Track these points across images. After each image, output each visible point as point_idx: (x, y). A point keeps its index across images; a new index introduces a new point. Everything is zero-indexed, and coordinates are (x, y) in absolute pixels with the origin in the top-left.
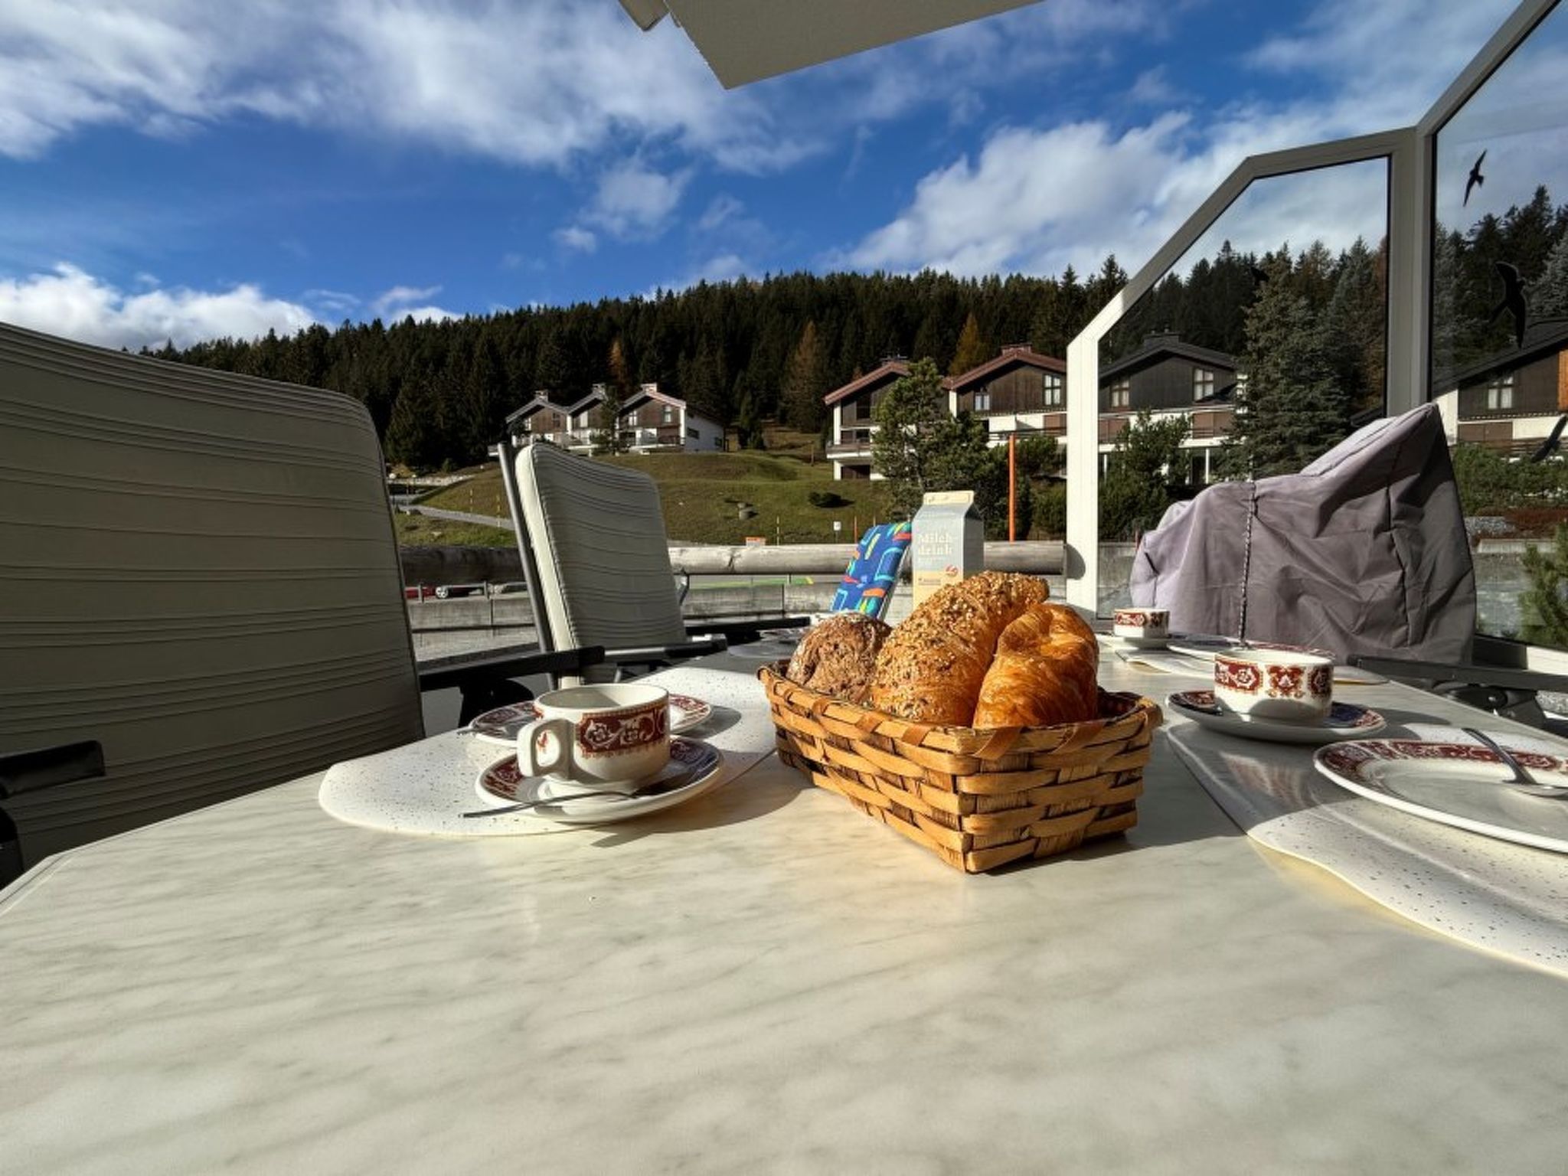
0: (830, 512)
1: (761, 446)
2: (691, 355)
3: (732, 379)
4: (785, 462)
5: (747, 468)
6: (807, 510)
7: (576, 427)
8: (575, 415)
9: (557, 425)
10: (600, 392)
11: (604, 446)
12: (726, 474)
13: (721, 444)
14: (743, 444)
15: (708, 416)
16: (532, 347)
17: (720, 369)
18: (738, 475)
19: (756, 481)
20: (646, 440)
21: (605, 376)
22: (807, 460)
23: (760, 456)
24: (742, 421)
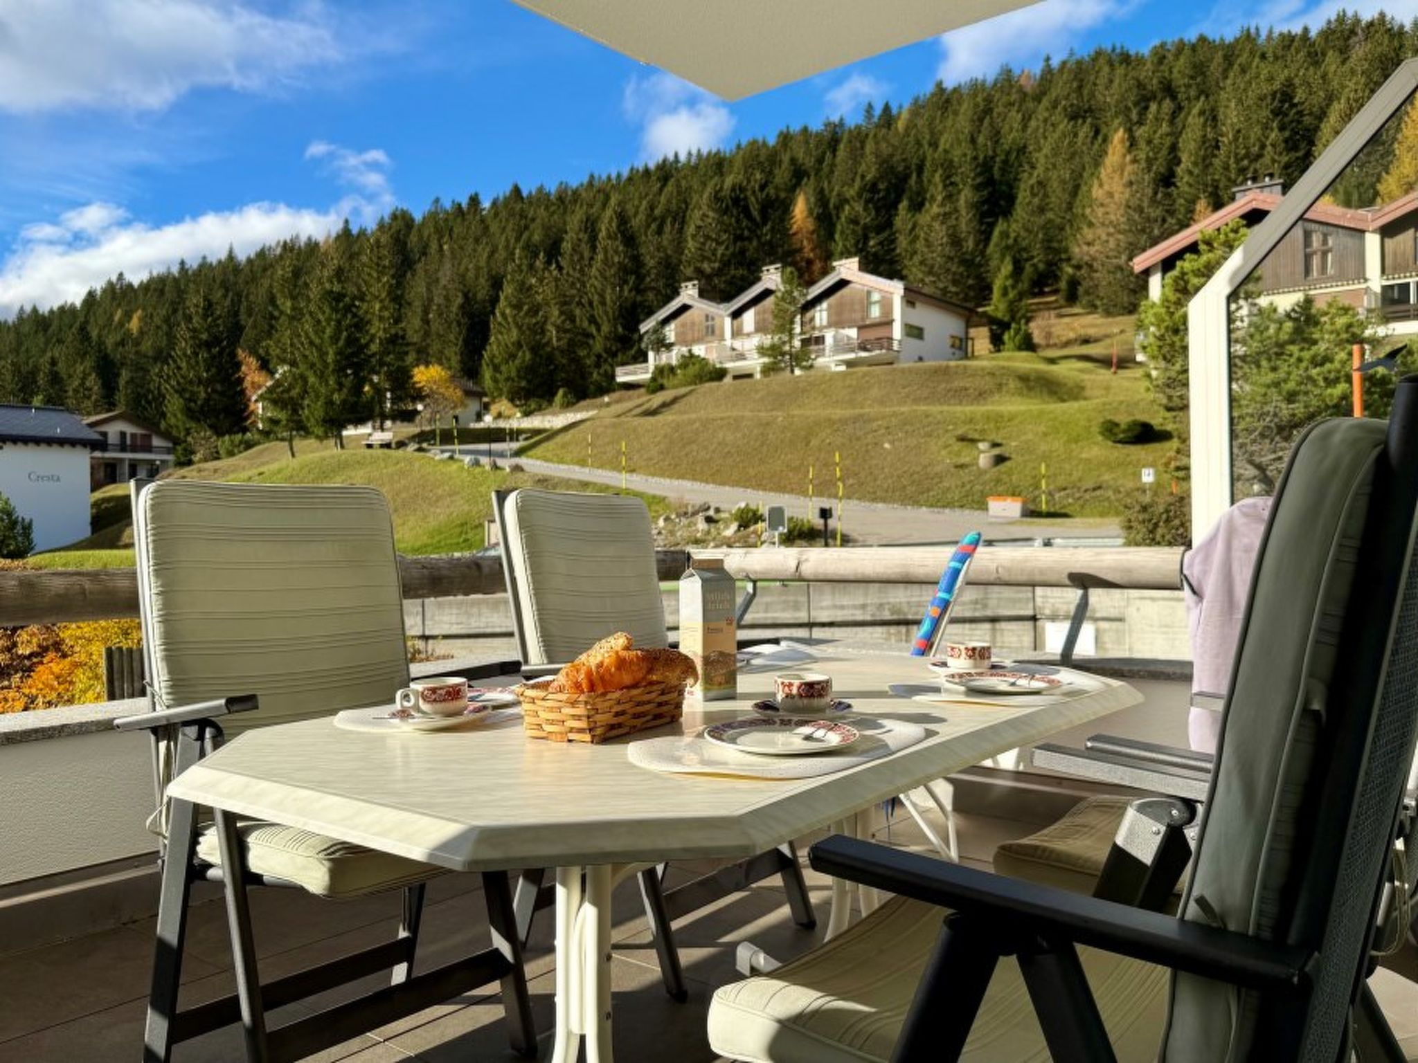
0: (1137, 451)
1: (1028, 345)
2: (917, 206)
3: (985, 236)
4: (1067, 370)
5: (997, 383)
6: (1100, 450)
7: (737, 333)
8: (736, 315)
9: (711, 331)
10: (772, 277)
11: (777, 359)
12: (960, 395)
13: (961, 346)
14: (997, 341)
15: (941, 301)
16: (679, 217)
17: (965, 221)
18: (981, 395)
19: (1013, 405)
20: (840, 347)
21: (783, 252)
22: (1105, 362)
23: (1023, 362)
24: (997, 306)
